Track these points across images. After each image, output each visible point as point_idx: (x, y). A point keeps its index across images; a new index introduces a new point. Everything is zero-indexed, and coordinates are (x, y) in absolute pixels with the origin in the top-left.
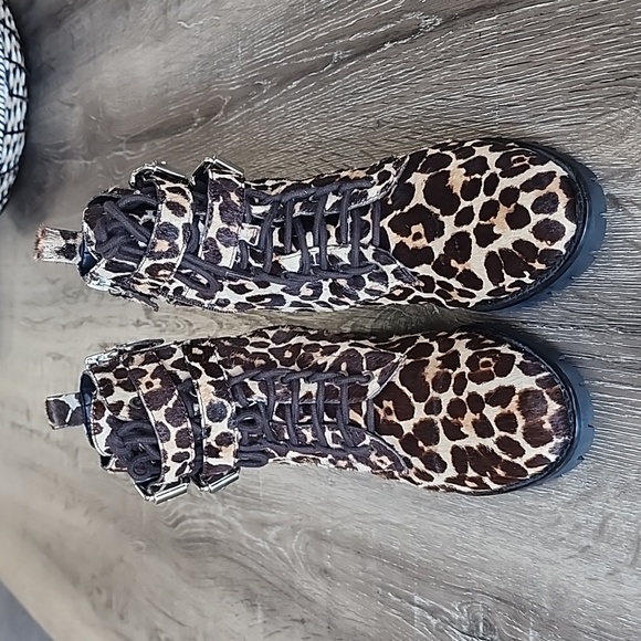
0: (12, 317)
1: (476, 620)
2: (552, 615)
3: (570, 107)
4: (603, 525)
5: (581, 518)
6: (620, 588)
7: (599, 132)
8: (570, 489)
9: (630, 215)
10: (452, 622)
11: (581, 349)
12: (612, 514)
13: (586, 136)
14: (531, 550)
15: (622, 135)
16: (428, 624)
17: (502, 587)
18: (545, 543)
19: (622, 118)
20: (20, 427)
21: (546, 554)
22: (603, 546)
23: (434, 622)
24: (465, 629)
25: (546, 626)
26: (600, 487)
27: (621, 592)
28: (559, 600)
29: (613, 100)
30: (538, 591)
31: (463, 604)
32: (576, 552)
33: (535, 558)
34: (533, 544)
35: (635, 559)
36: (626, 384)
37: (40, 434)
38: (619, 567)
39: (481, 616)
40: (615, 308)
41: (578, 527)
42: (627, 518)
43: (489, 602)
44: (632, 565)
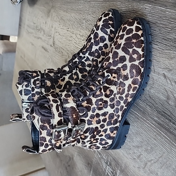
0: (24, 28)
1: (108, 161)
2: (124, 169)
3: (162, 43)
4: (140, 155)
5: (136, 151)
6: (139, 172)
7: (167, 54)
8: (135, 143)
9: (167, 82)
10: (103, 158)
11: (147, 110)
12: (142, 154)
13: (163, 54)
14: (123, 152)
15: (172, 58)
16: (98, 156)
17: (115, 157)
18: (127, 152)
19: (173, 53)
20: (23, 58)
21: (126, 155)
22: (138, 160)
23: (99, 156)
24: (105, 162)
25: (122, 171)
26: (141, 146)
27: (139, 173)
28: (126, 167)
29: (172, 47)
30: (122, 162)
31: (106, 156)
32: (132, 159)
33: (124, 155)
34: (124, 151)
35: (144, 167)
36: (154, 125)
37: (26, 62)
38: (140, 167)
39: (109, 161)
40: (157, 104)
41: (134, 153)
42: (145, 157)
43: (112, 159)
44: (143, 168)
